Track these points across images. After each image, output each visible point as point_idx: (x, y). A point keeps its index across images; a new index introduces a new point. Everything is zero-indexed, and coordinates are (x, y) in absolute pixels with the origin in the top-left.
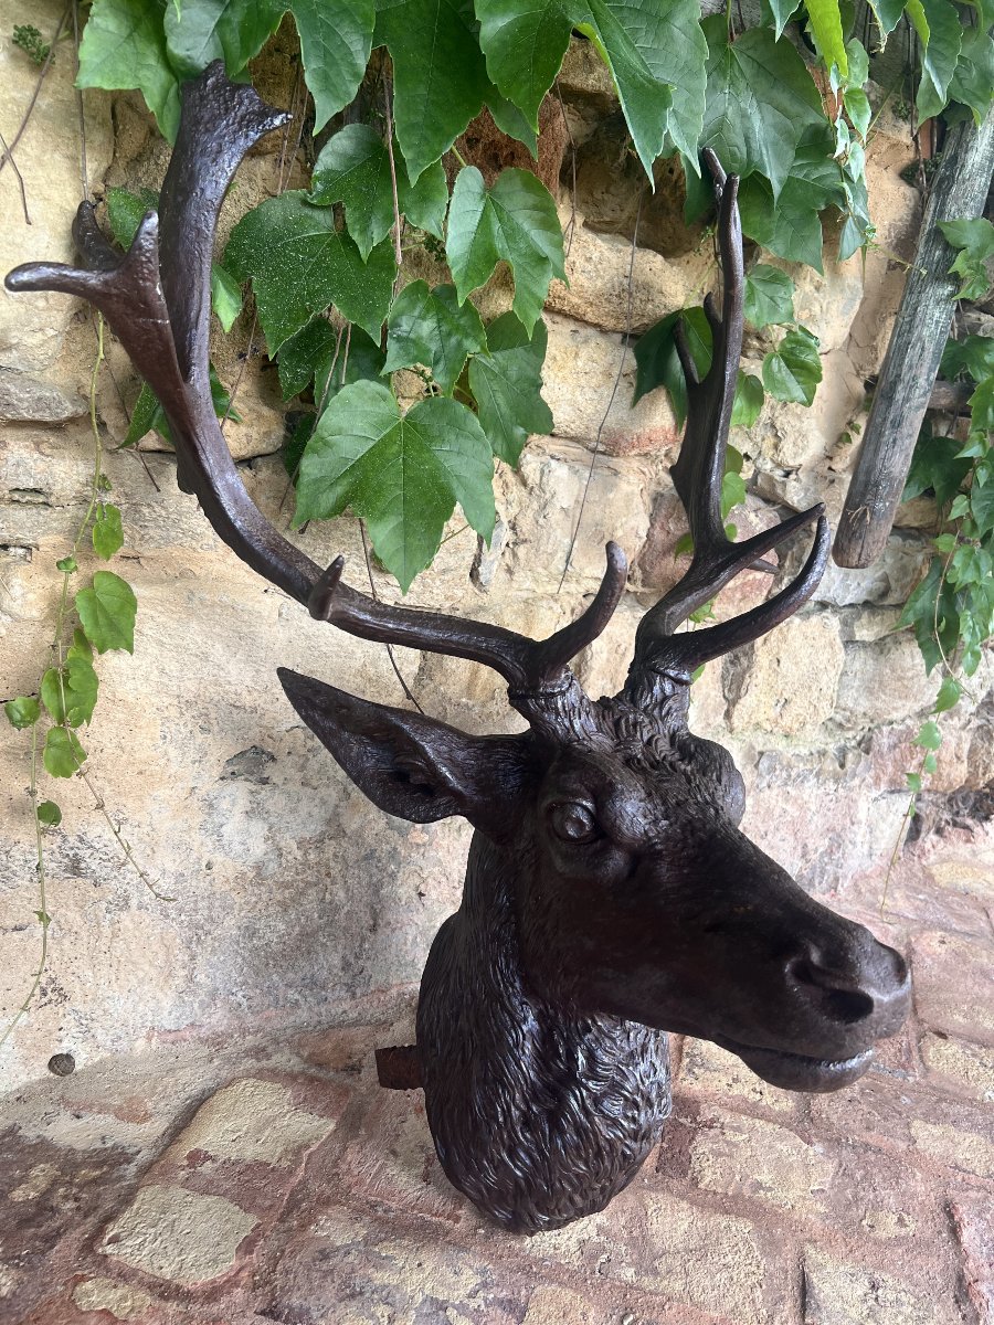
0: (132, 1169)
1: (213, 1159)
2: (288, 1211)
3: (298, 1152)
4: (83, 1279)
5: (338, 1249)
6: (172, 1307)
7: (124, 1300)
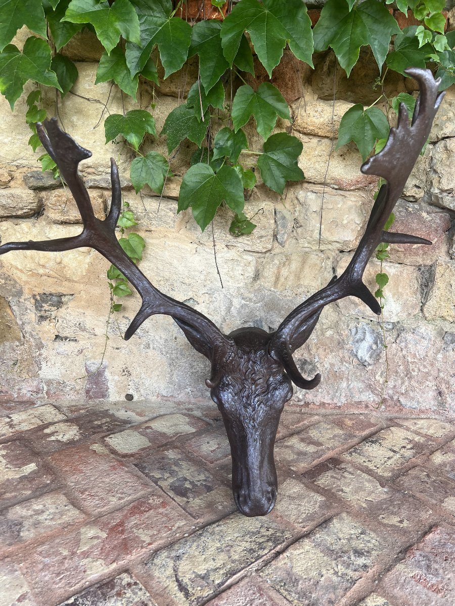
0: (130, 425)
1: (152, 429)
2: (162, 446)
3: (177, 434)
4: (96, 443)
5: (168, 458)
6: (112, 456)
7: (102, 450)
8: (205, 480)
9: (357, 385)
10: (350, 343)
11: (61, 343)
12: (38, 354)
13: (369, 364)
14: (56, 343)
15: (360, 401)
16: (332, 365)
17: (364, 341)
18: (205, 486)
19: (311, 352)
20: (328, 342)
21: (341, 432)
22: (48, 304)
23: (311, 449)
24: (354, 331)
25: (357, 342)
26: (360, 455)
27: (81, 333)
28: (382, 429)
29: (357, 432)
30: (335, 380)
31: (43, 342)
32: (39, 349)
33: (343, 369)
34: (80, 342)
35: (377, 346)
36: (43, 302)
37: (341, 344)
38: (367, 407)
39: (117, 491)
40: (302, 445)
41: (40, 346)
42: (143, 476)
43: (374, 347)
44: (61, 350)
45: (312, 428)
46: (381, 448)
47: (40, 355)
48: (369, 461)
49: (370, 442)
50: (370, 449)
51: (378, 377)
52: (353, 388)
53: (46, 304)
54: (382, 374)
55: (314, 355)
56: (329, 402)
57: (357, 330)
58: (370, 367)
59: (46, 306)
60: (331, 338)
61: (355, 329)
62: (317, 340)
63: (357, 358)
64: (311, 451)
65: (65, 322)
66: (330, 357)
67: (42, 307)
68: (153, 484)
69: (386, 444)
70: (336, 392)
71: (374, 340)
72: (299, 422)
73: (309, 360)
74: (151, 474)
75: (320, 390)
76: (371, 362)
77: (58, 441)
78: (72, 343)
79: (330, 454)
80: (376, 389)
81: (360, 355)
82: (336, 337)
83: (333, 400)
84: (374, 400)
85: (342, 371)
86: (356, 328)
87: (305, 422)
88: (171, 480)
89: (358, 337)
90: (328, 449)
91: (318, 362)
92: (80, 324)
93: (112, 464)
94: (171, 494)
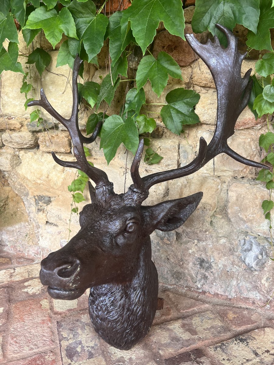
2: (83, 310)
5: (81, 321)
6: (49, 311)
7: (46, 305)
8: (92, 347)
9: (245, 284)
10: (239, 251)
11: (49, 226)
12: (37, 231)
13: (255, 270)
14: (47, 226)
15: (248, 297)
16: (225, 266)
17: (251, 251)
18: (90, 352)
19: (207, 254)
20: (221, 248)
21: (220, 324)
22: (42, 202)
23: (186, 336)
24: (243, 241)
25: (245, 251)
26: (223, 351)
27: (60, 221)
28: (258, 328)
29: (234, 326)
30: (227, 278)
31: (40, 225)
32: (38, 229)
33: (234, 270)
34: (59, 227)
35: (262, 257)
36: (39, 200)
37: (232, 251)
38: (254, 303)
39: (33, 342)
40: (181, 330)
41: (38, 227)
42: (56, 332)
43: (260, 257)
44: (49, 230)
45: (197, 315)
46: (246, 349)
47: (38, 232)
48: (228, 360)
49: (239, 339)
50: (235, 347)
51: (263, 281)
52: (242, 286)
53: (41, 201)
54: (267, 279)
55: (210, 256)
56: (222, 293)
57: (245, 241)
58: (257, 273)
59: (41, 203)
60: (224, 246)
61: (243, 240)
62: (212, 245)
63: (245, 263)
64: (184, 338)
65: (51, 213)
66: (223, 259)
67: (39, 203)
68: (58, 342)
69: (253, 344)
70: (228, 287)
71: (260, 251)
72: (190, 308)
73: (206, 260)
74: (62, 333)
75: (214, 284)
76: (257, 268)
77: (27, 293)
78: (55, 227)
79: (198, 345)
80: (261, 290)
81: (247, 261)
82: (228, 245)
83: (225, 293)
84: (260, 299)
85: (233, 272)
86: (245, 240)
87: (195, 308)
88: (71, 341)
89: (246, 247)
90: (199, 339)
91: (213, 262)
92: (58, 216)
93: (44, 318)
94: (64, 354)
